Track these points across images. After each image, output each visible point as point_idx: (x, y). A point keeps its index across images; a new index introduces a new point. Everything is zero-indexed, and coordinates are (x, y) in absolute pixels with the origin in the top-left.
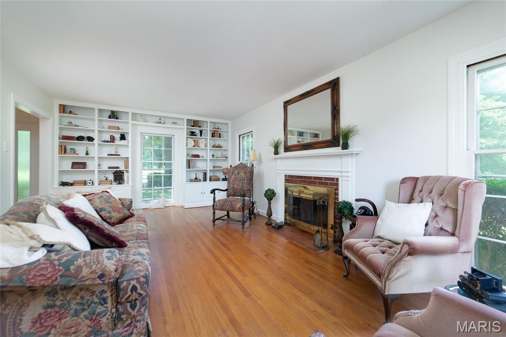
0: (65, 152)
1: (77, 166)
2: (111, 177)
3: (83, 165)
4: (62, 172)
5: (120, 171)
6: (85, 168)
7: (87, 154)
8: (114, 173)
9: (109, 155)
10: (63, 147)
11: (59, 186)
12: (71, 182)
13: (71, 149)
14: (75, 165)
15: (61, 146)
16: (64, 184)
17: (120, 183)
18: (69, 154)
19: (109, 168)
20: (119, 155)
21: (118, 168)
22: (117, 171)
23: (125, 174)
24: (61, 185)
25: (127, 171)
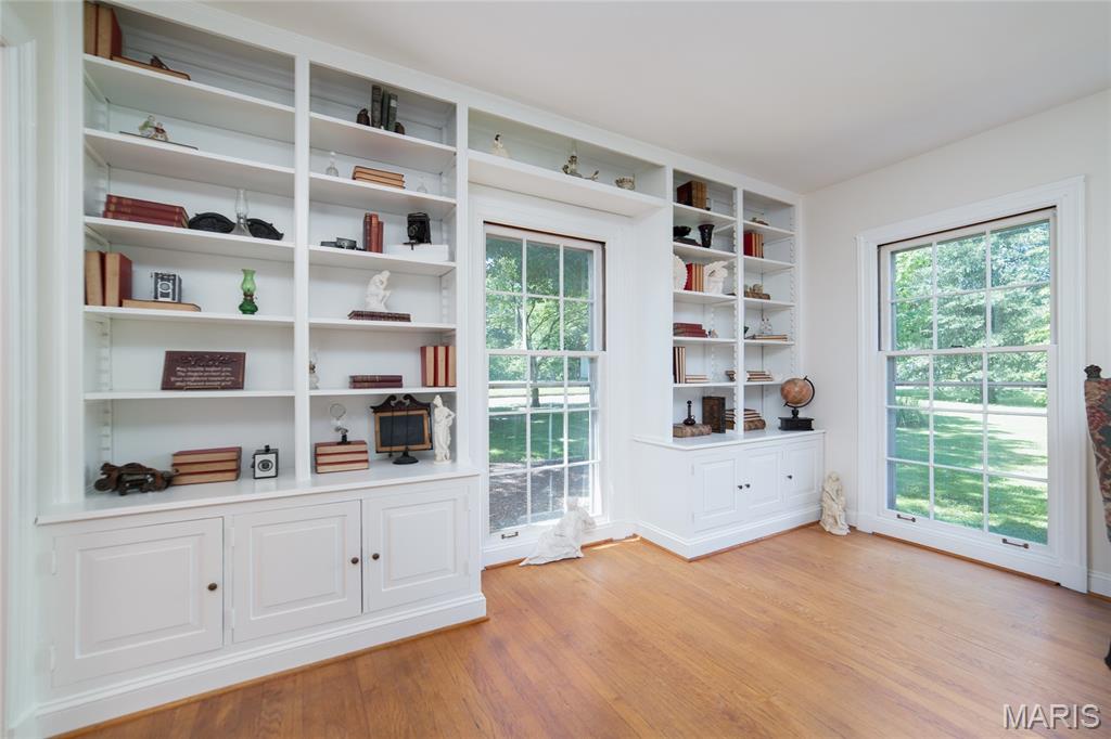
0: (126, 294)
1: (196, 373)
2: (364, 429)
3: (225, 369)
4: (106, 414)
5: (407, 396)
6: (239, 386)
7: (249, 305)
8: (376, 409)
9: (357, 315)
10: (113, 265)
11: (88, 493)
12: (163, 466)
13: (158, 277)
14: (182, 368)
15: (103, 258)
16: (120, 480)
17: (406, 459)
18: (144, 303)
19: (357, 382)
20: (406, 318)
21: (396, 381)
22: (393, 397)
23: (441, 413)
24: (101, 486)
25: (449, 400)
